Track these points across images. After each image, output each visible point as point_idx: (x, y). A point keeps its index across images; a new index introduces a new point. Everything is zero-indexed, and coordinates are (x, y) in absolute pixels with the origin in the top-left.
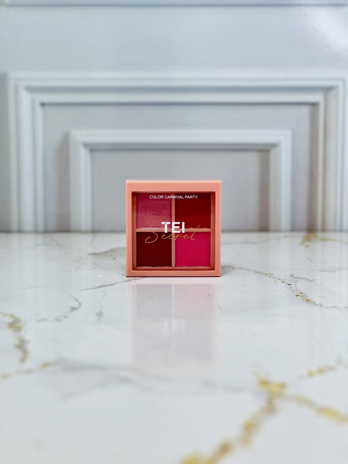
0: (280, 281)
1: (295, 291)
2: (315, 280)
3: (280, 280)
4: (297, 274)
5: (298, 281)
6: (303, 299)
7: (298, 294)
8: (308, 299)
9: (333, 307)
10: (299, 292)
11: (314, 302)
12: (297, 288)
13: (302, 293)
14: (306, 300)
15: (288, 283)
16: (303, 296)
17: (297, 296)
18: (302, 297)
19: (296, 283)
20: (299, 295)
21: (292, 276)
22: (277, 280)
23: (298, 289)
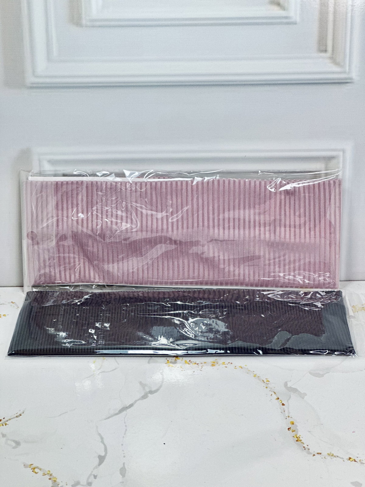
0: (275, 397)
1: (287, 418)
2: (305, 394)
3: (275, 393)
4: (291, 381)
5: (290, 398)
6: (293, 437)
7: (290, 426)
8: (298, 436)
9: (318, 453)
10: (292, 420)
11: (303, 443)
12: (290, 413)
13: (293, 424)
14: (297, 439)
15: (282, 402)
16: (294, 430)
17: (289, 429)
18: (293, 432)
19: (289, 401)
20: (290, 428)
21: (286, 384)
22: (273, 393)
23: (290, 415)
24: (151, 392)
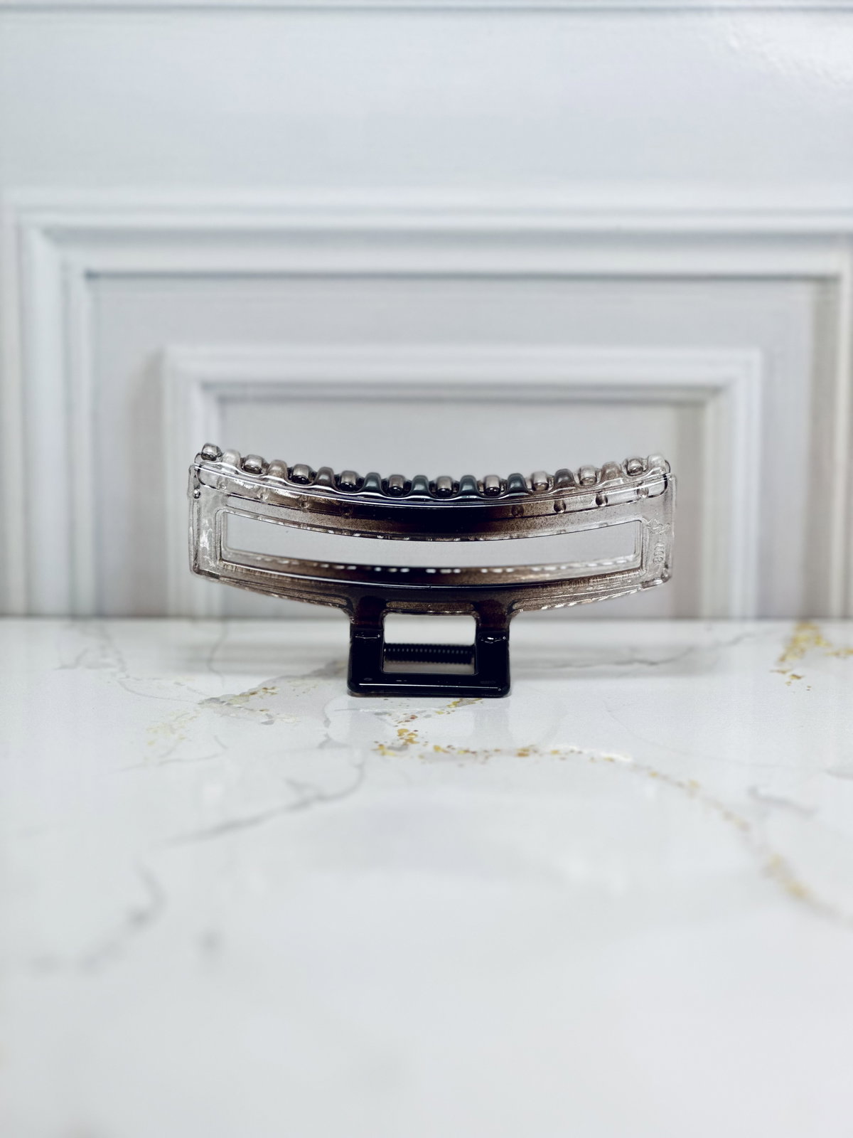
1: (762, 850)
2: (818, 810)
4: (766, 785)
5: (769, 814)
12: (768, 841)
21: (753, 792)
23: (768, 845)
24: (322, 798)
